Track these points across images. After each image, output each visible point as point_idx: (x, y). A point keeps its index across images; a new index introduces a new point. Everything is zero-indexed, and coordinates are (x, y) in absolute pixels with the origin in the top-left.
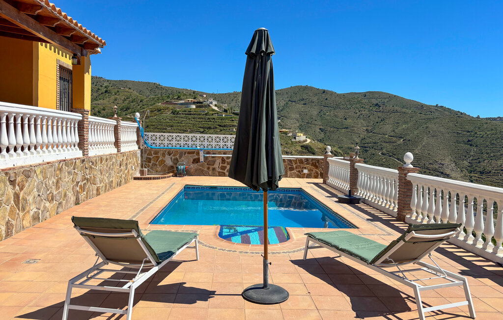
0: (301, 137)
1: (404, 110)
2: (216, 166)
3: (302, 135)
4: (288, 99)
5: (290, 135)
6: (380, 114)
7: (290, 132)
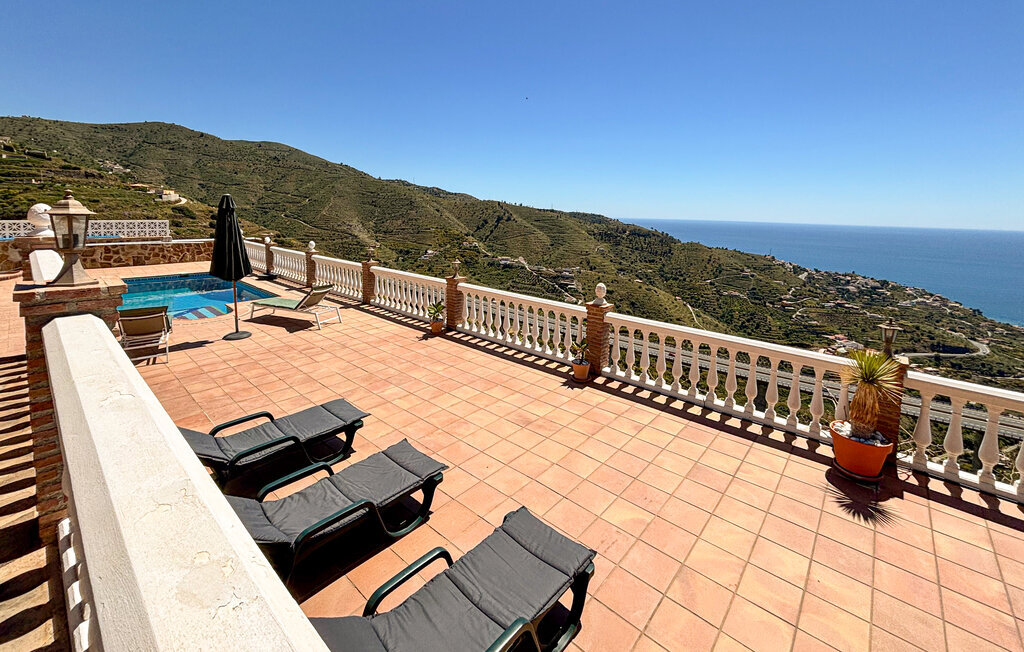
0: (171, 195)
1: (307, 166)
2: (97, 256)
3: (172, 192)
4: (141, 140)
5: (152, 192)
6: (280, 170)
7: (151, 188)
